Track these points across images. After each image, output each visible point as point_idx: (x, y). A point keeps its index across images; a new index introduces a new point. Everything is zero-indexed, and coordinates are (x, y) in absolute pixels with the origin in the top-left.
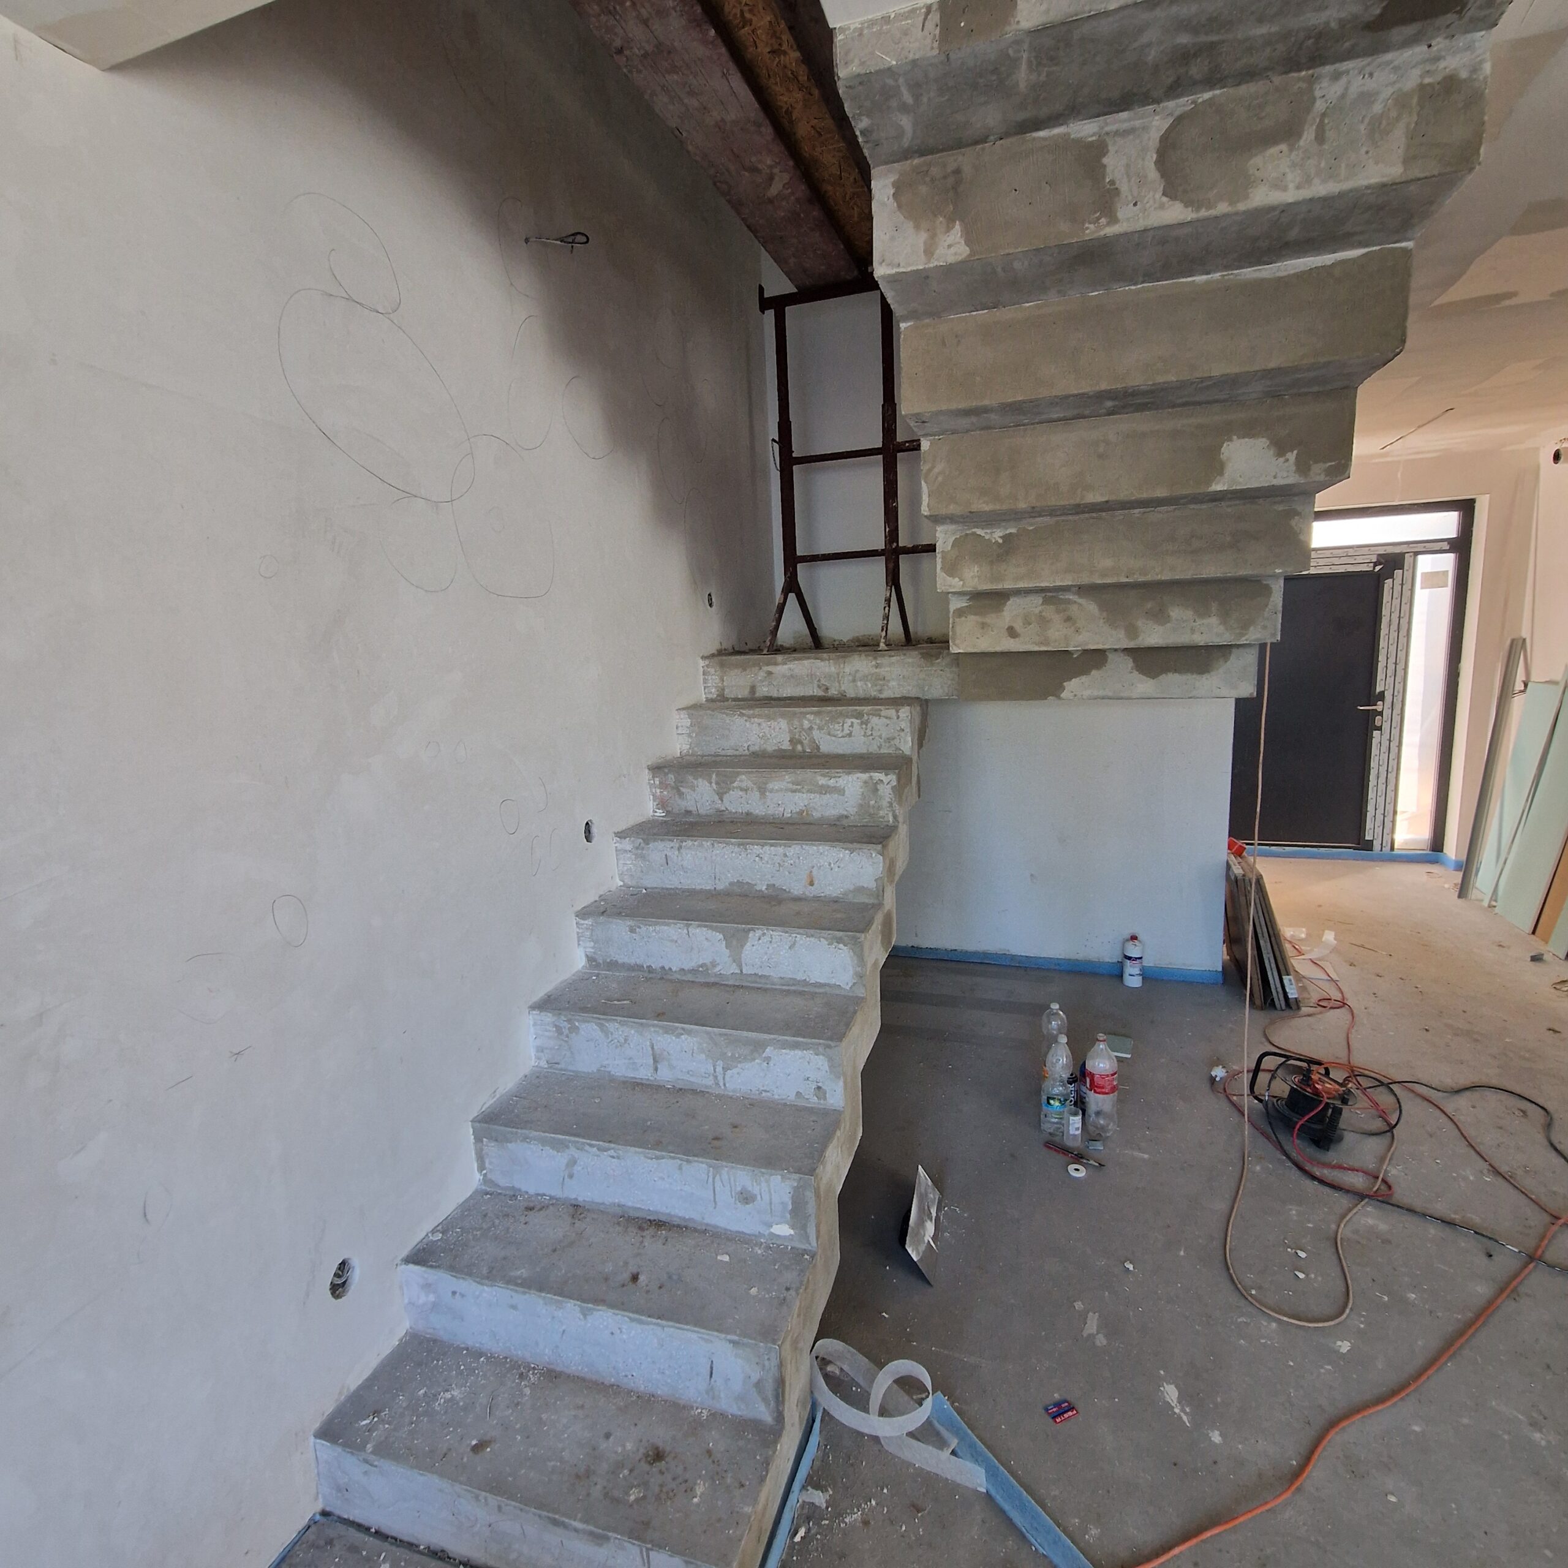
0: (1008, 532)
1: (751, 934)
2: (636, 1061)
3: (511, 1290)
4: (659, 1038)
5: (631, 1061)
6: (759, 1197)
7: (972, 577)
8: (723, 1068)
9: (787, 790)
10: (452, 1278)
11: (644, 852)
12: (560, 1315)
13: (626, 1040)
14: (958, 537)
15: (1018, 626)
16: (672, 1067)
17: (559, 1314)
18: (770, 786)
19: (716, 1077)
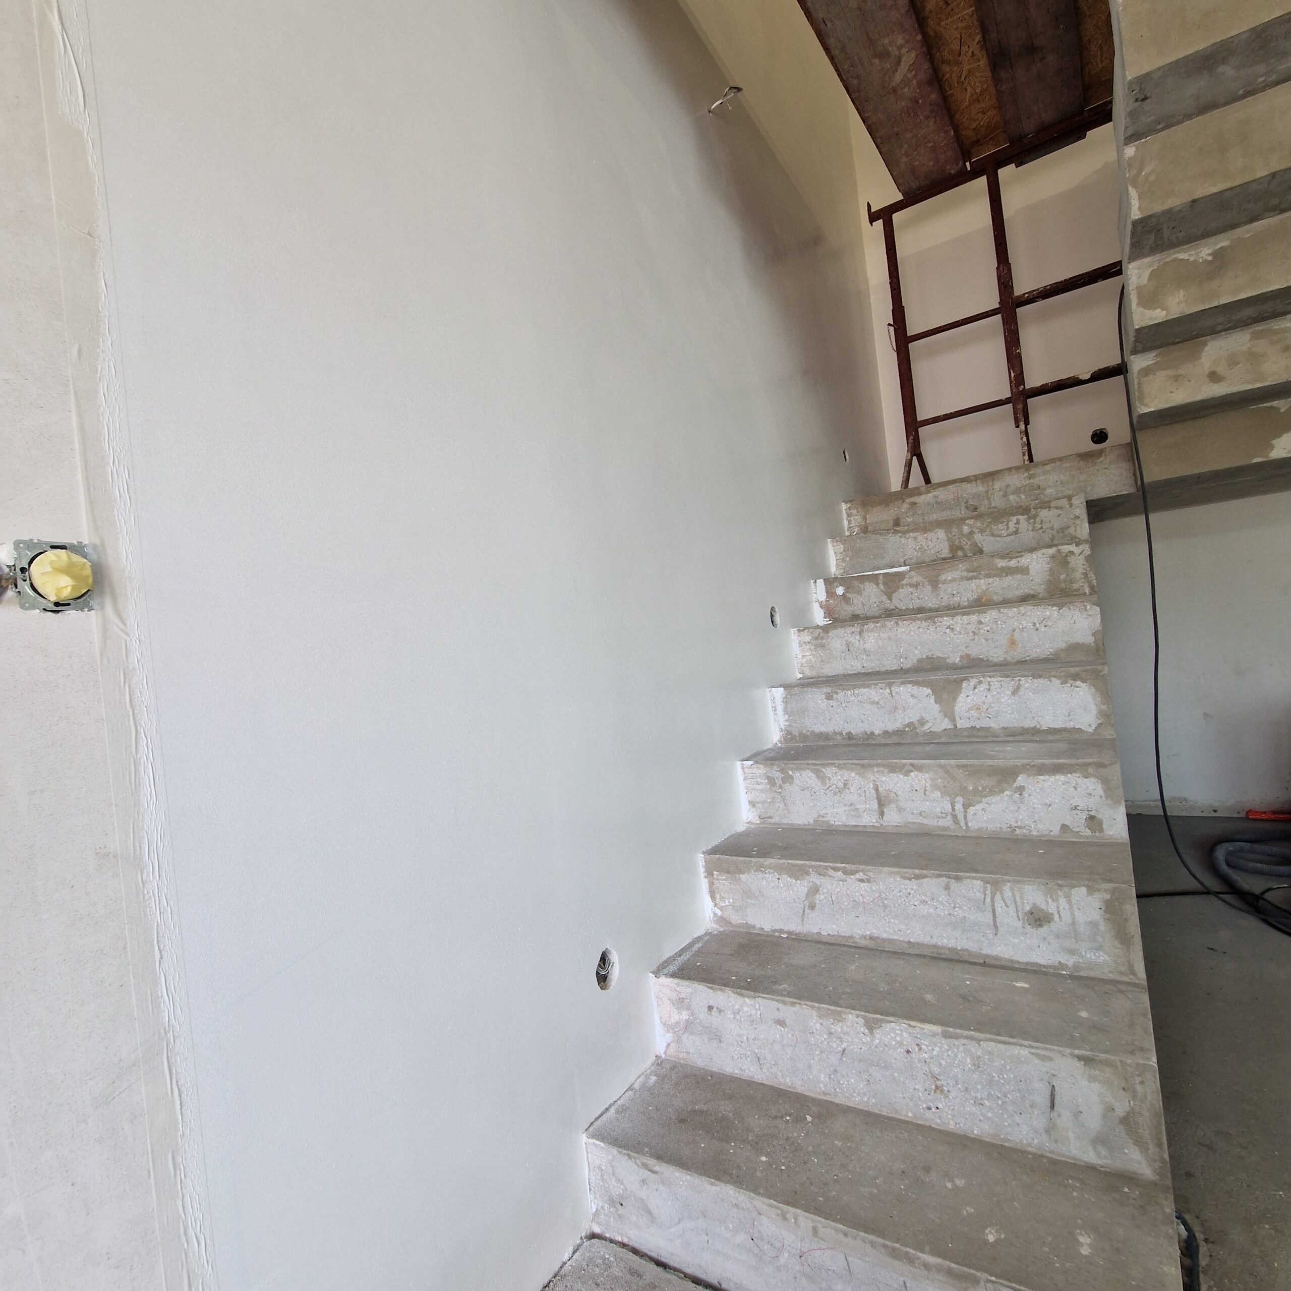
0: (1218, 247)
1: (964, 685)
2: (858, 807)
3: (777, 1001)
4: (884, 779)
5: (852, 808)
6: (1056, 917)
7: (1178, 303)
8: (963, 805)
9: (962, 579)
10: (708, 989)
11: (824, 641)
12: (839, 1030)
13: (845, 785)
14: (1155, 267)
15: (1221, 370)
16: (900, 810)
17: (837, 1028)
18: (943, 577)
19: (955, 817)
